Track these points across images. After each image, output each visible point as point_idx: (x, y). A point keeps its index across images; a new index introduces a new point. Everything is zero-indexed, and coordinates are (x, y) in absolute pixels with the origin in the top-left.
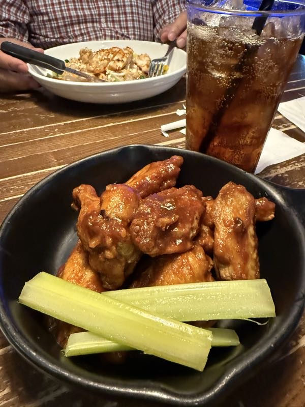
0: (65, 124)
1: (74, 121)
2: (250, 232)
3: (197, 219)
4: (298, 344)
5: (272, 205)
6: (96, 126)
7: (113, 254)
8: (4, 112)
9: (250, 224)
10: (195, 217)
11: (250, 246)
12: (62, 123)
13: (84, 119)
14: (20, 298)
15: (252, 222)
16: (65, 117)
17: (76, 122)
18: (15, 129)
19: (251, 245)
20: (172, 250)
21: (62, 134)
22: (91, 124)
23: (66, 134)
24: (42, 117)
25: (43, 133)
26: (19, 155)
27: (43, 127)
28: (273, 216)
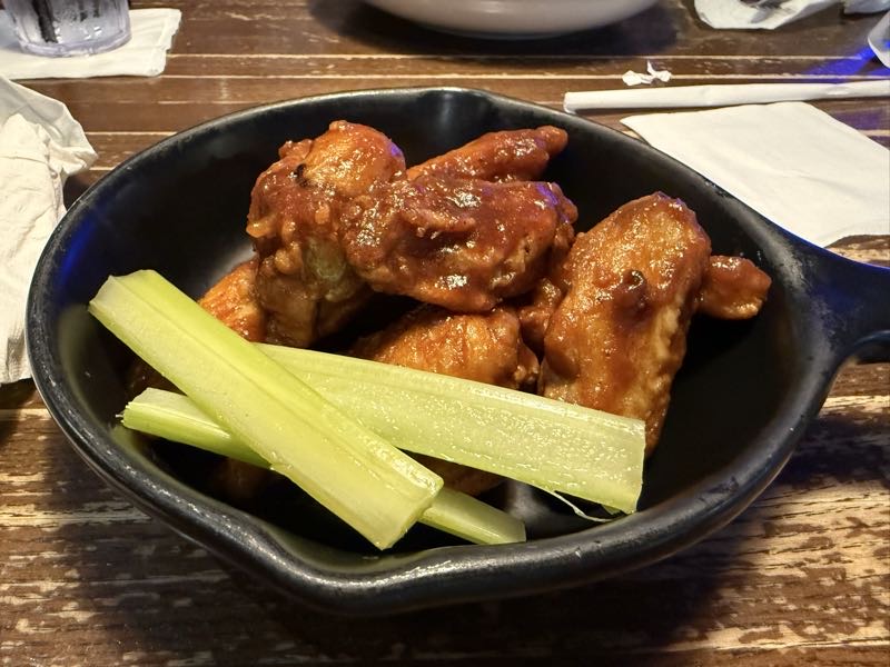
0: (354, 59)
1: (375, 57)
2: (663, 320)
3: (527, 249)
4: (703, 637)
5: (760, 280)
6: (418, 73)
7: (292, 259)
8: (245, 18)
9: (670, 301)
10: (523, 243)
11: (649, 355)
12: (349, 57)
13: (398, 57)
14: (91, 302)
15: (679, 299)
16: (359, 47)
17: (379, 59)
18: (251, 51)
19: (654, 355)
20: (430, 292)
21: (339, 77)
22: (409, 69)
23: (348, 77)
24: (313, 39)
25: (303, 67)
26: (238, 99)
27: (306, 57)
28: (754, 307)
